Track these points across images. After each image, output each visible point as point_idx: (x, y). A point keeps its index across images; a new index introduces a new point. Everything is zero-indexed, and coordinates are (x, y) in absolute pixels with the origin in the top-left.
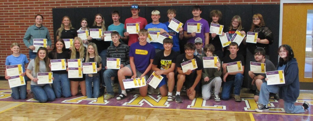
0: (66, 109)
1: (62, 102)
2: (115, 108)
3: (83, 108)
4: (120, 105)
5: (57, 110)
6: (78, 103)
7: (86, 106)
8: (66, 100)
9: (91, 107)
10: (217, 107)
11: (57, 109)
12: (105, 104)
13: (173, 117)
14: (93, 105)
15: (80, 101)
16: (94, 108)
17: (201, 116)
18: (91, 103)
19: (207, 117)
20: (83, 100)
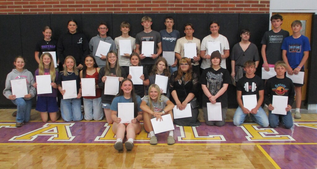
0: (18, 152)
1: (9, 140)
2: (86, 146)
3: (41, 149)
4: (92, 141)
5: (5, 154)
6: (32, 140)
7: (46, 145)
8: (15, 137)
9: (53, 146)
10: (214, 137)
11: (4, 152)
12: (71, 140)
13: (167, 156)
14: (55, 142)
15: (35, 137)
16: (57, 148)
17: (201, 152)
18: (50, 140)
19: (210, 154)
20: (39, 136)
